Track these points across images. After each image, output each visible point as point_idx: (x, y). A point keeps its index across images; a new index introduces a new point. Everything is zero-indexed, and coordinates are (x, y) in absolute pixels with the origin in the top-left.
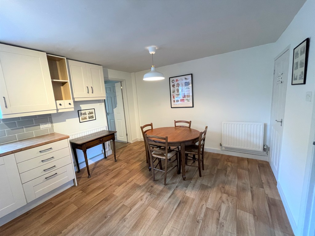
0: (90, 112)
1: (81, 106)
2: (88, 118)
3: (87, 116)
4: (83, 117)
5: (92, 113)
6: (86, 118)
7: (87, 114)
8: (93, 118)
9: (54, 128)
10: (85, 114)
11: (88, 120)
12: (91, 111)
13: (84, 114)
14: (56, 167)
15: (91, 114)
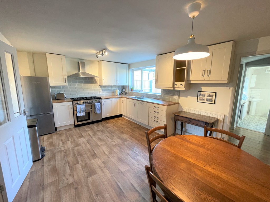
0: (209, 95)
1: (202, 87)
2: (206, 100)
3: (206, 98)
4: (201, 98)
5: (212, 96)
6: (204, 100)
7: (206, 96)
8: (212, 101)
9: (180, 99)
10: (204, 95)
11: (205, 101)
12: (211, 94)
13: (202, 95)
14: (158, 118)
15: (210, 97)
